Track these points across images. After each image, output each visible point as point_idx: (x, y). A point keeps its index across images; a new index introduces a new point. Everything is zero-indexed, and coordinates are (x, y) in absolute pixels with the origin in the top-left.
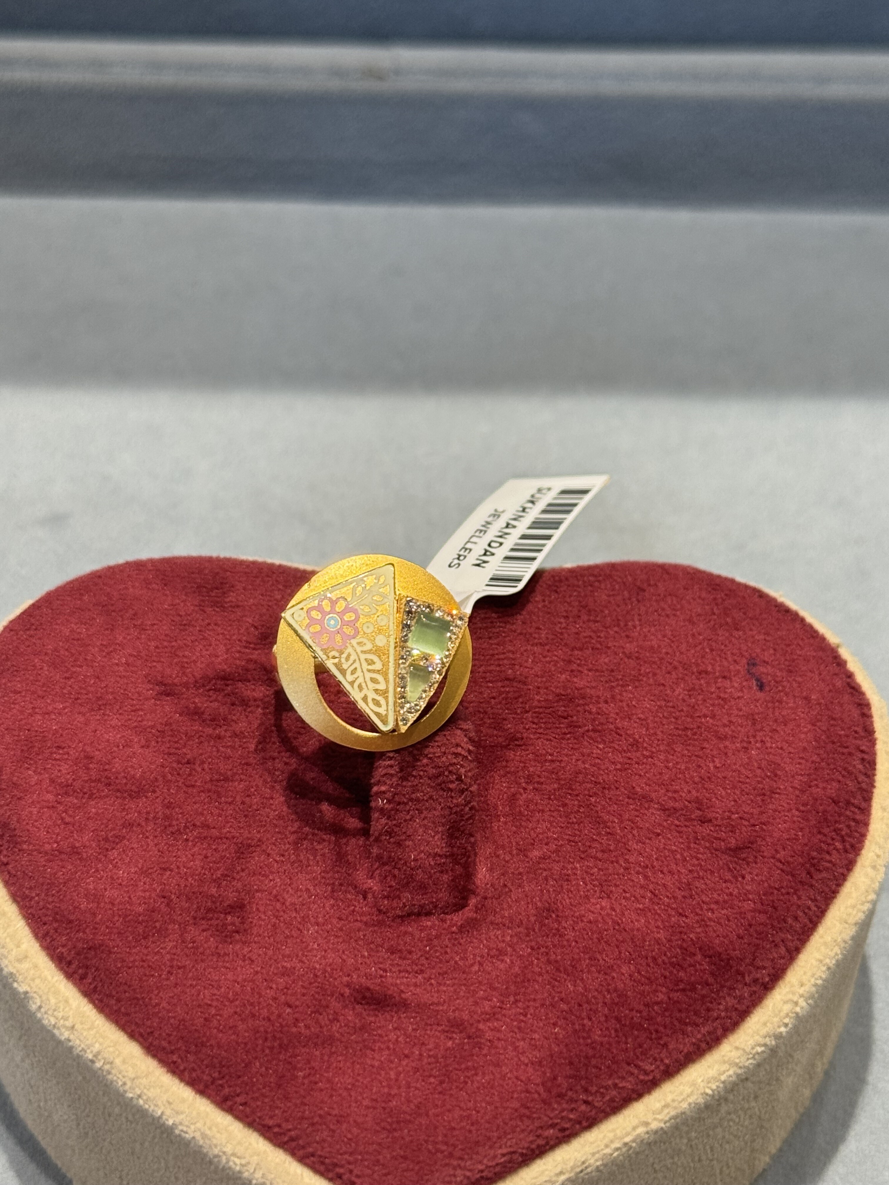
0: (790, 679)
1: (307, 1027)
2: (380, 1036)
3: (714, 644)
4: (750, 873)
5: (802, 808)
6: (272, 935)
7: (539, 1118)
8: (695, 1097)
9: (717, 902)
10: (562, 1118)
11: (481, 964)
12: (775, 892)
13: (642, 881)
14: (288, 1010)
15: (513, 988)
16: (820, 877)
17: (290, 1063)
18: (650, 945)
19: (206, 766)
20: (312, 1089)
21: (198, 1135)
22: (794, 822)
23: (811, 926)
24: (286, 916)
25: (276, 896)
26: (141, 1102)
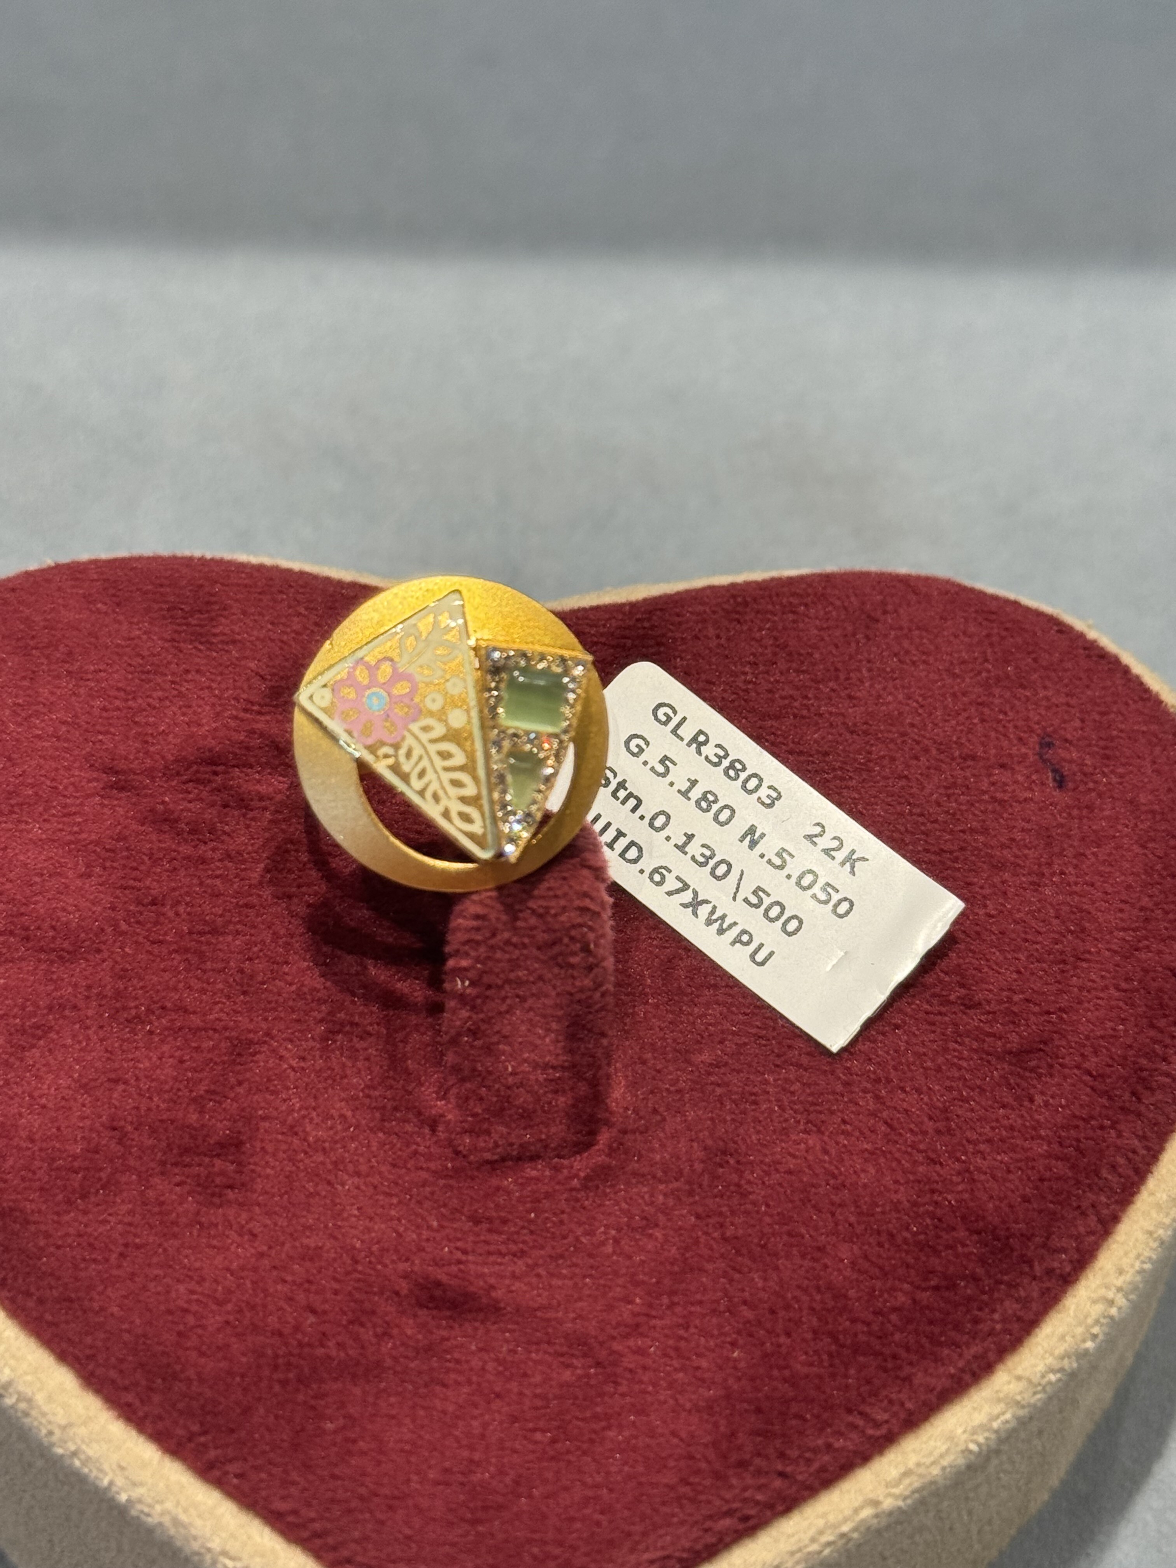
0: (1106, 770)
1: (340, 1345)
2: (458, 1361)
3: (986, 711)
4: (1042, 1093)
5: (1124, 985)
6: (286, 1192)
7: (709, 1502)
8: (952, 1457)
9: (989, 1141)
10: (745, 1500)
11: (616, 1241)
12: (1081, 1123)
13: (872, 1106)
14: (312, 1319)
15: (667, 1281)
16: (1152, 1100)
17: (313, 1408)
18: (883, 1213)
19: (181, 909)
20: (350, 1453)
21: (166, 1521)
22: (1112, 1008)
23: (1136, 1178)
24: (307, 1161)
25: (292, 1127)
26: (77, 1463)
